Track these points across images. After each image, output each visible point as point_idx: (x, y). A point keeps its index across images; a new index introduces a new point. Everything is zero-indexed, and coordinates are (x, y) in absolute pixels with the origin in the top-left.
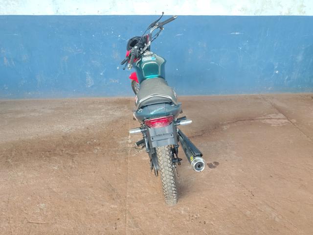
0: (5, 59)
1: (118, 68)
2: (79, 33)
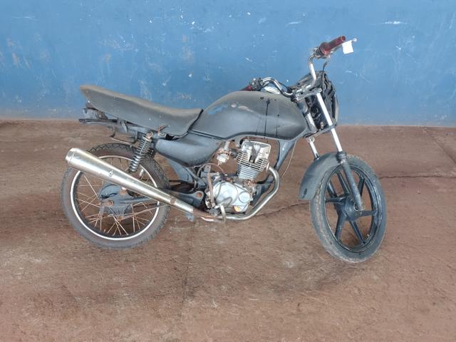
0: (14, 56)
1: (190, 76)
2: (127, 17)
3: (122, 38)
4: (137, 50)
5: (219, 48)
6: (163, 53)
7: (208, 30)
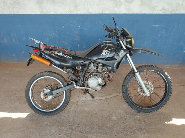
0: (13, 39)
1: (78, 46)
2: (55, 24)
3: (53, 32)
4: (58, 37)
5: (89, 36)
6: (68, 38)
7: (85, 29)
